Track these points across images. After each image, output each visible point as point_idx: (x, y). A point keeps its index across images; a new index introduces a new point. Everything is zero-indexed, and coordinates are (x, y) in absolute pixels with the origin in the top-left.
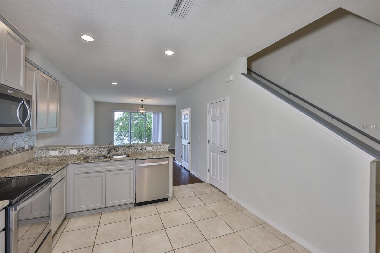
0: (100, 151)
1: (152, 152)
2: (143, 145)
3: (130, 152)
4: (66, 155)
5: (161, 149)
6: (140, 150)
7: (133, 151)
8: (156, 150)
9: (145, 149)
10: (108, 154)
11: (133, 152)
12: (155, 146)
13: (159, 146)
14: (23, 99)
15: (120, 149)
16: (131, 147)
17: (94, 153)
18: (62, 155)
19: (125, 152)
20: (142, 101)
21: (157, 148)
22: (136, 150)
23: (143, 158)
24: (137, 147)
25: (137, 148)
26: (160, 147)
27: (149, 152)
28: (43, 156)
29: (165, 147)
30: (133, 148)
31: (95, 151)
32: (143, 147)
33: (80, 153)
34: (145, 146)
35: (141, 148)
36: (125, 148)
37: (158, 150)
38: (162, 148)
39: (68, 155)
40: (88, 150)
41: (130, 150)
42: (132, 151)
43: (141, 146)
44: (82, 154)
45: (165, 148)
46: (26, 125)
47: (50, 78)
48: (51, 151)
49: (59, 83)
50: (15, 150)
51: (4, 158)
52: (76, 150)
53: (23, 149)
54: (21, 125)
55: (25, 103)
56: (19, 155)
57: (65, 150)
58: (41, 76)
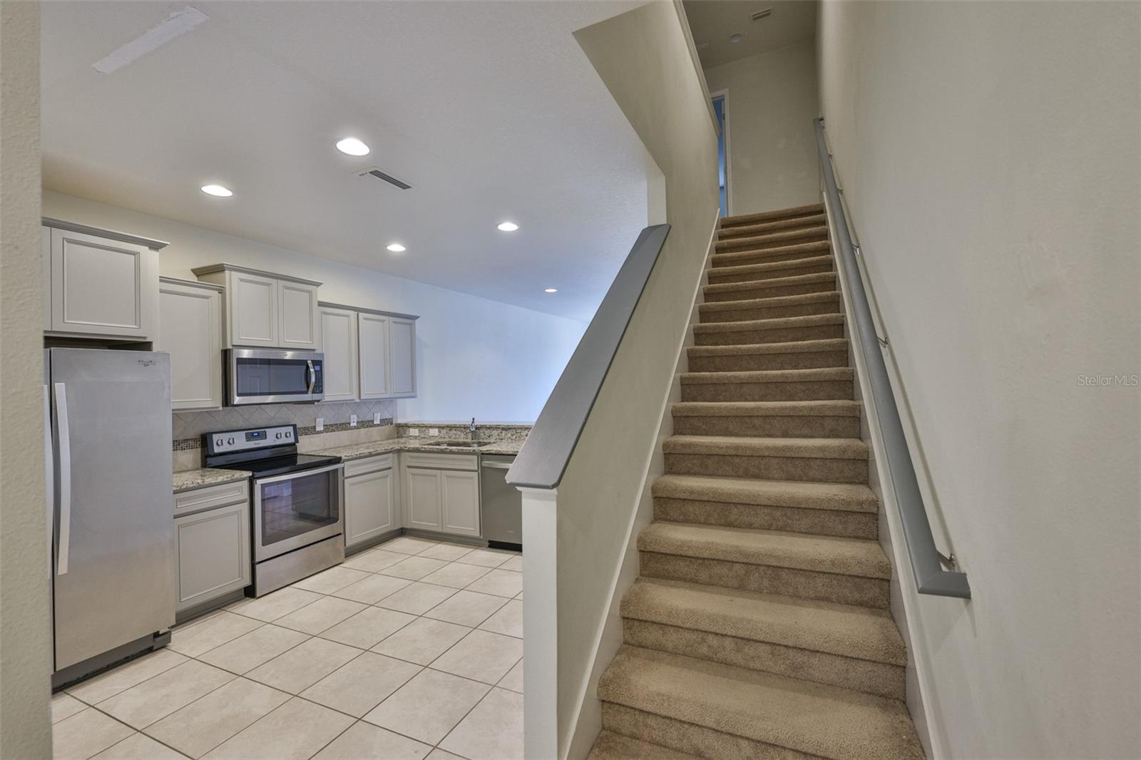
0: (464, 433)
4: (426, 436)
7: (514, 437)
10: (472, 439)
11: (512, 440)
14: (306, 361)
15: (493, 433)
16: (511, 428)
17: (457, 437)
18: (422, 435)
19: (502, 439)
22: (519, 435)
23: (490, 452)
24: (520, 431)
28: (403, 435)
30: (514, 430)
31: (459, 433)
33: (441, 435)
36: (500, 430)
39: (428, 437)
40: (450, 430)
41: (508, 435)
42: (511, 437)
44: (443, 437)
46: (313, 392)
47: (387, 317)
48: (411, 430)
49: (414, 318)
50: (355, 424)
51: (337, 433)
52: (437, 430)
53: (371, 424)
54: (306, 392)
55: (310, 365)
56: (363, 431)
57: (424, 428)
58: (365, 319)
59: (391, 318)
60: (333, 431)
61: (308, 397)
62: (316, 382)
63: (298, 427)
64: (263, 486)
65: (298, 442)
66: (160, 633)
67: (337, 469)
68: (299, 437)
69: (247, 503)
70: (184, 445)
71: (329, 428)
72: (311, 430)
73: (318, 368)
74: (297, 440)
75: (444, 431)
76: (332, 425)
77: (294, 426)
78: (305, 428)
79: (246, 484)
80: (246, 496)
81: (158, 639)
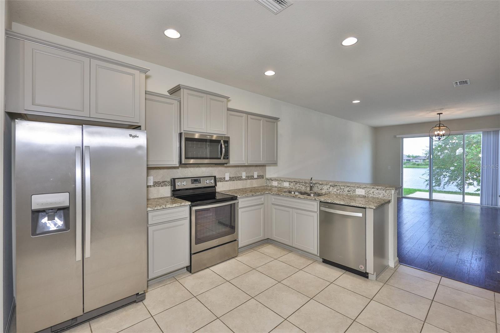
0: (305, 186)
1: (364, 197)
2: (351, 186)
3: (335, 192)
4: (282, 186)
5: (380, 195)
6: (347, 192)
7: (339, 191)
8: (371, 196)
9: (354, 191)
10: (310, 190)
11: (338, 194)
12: (370, 189)
13: (375, 190)
14: (221, 140)
15: (324, 187)
16: (336, 186)
17: (300, 188)
18: (279, 186)
19: (330, 192)
20: (439, 114)
21: (372, 192)
22: (343, 191)
23: (327, 201)
24: (343, 187)
25: (344, 189)
26: (377, 191)
27: (359, 196)
28: (269, 185)
29: (387, 192)
30: (339, 187)
31: (302, 186)
32: (351, 188)
33: (290, 186)
34: (354, 187)
35: (348, 189)
36: (329, 186)
37: (375, 196)
38: (382, 195)
39: (283, 187)
40: (296, 184)
41: (335, 190)
42: (337, 192)
43: (348, 186)
44: (292, 187)
45: (386, 195)
46: (224, 158)
47: (263, 118)
48: (273, 182)
49: (277, 119)
50: (245, 177)
51: (235, 182)
52: (288, 183)
53: (252, 178)
54: (220, 158)
55: (222, 143)
56: (249, 181)
57: (281, 182)
58: (251, 118)
59: (264, 118)
60: (234, 180)
61: (222, 161)
62: (225, 153)
63: (217, 177)
64: (196, 211)
65: (216, 186)
66: (139, 294)
67: (235, 203)
68: (217, 183)
69: (188, 220)
70: (163, 184)
71: (232, 179)
72: (223, 180)
73: (226, 145)
74: (216, 185)
75: (292, 184)
76: (233, 178)
77: (215, 177)
78: (220, 178)
79: (187, 209)
80: (188, 215)
81: (138, 297)
